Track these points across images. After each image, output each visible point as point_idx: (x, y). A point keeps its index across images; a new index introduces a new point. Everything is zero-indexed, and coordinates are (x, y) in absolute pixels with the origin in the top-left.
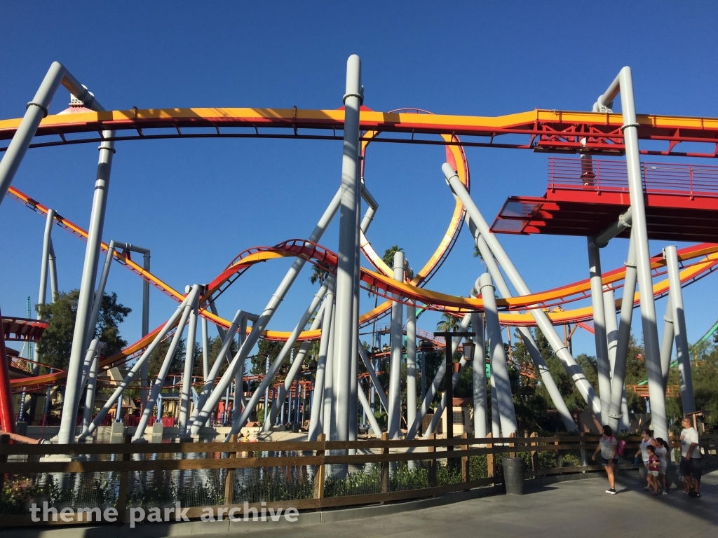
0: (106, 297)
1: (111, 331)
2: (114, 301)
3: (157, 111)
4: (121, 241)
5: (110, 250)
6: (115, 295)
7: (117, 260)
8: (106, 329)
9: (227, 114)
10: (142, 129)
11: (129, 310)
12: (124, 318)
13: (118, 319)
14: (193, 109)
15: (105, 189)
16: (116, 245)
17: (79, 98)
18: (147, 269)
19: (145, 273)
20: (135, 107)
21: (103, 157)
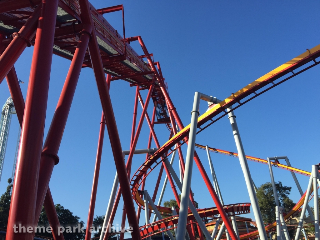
0: (277, 184)
1: (286, 200)
2: (281, 185)
3: (242, 90)
4: (272, 157)
5: (269, 162)
6: (280, 183)
7: (274, 166)
8: (284, 200)
9: (273, 73)
10: (240, 101)
11: (291, 188)
12: (290, 192)
13: (287, 194)
14: (256, 80)
15: (238, 134)
16: (270, 159)
17: (211, 102)
18: (289, 166)
19: (289, 168)
20: (232, 93)
21: (231, 121)
